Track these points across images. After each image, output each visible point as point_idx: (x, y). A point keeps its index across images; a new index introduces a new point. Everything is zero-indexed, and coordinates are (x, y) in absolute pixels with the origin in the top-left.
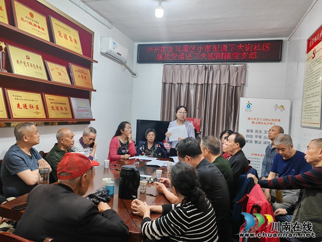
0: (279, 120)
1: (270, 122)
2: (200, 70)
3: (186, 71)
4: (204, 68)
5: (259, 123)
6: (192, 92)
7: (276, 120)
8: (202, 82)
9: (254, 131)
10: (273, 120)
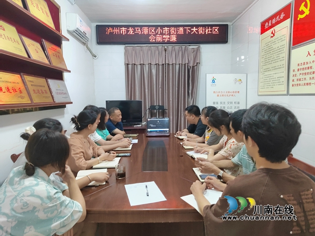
0: (238, 92)
1: (231, 94)
2: (160, 51)
3: (148, 52)
4: (163, 49)
5: (223, 95)
6: (154, 71)
7: (236, 92)
8: (162, 62)
9: (219, 103)
10: (233, 92)
